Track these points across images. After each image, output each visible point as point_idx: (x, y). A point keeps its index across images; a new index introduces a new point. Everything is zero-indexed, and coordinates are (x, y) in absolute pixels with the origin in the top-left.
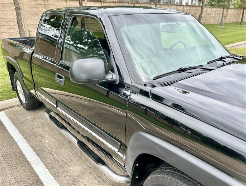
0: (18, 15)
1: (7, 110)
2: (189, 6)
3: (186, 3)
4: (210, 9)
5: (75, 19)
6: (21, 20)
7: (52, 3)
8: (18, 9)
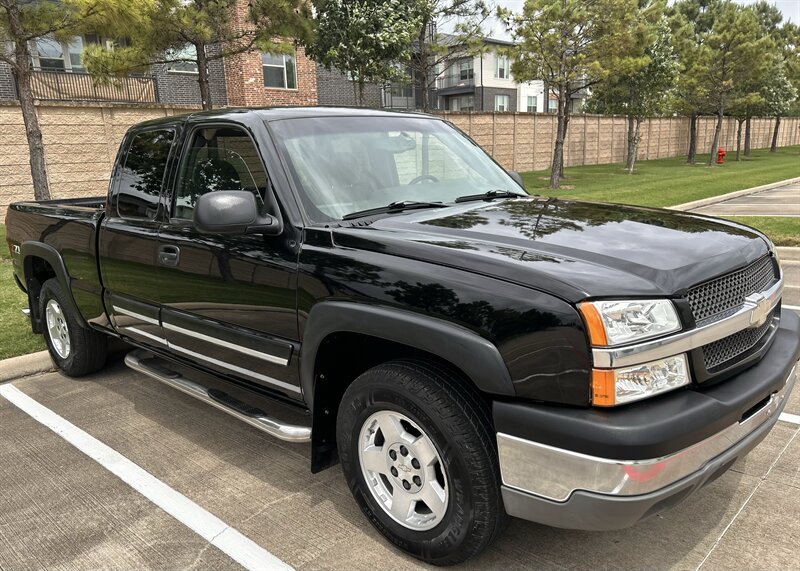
0: (36, 151)
1: (18, 381)
2: (531, 114)
3: (529, 108)
4: (596, 121)
5: (199, 134)
6: (43, 164)
8: (34, 135)
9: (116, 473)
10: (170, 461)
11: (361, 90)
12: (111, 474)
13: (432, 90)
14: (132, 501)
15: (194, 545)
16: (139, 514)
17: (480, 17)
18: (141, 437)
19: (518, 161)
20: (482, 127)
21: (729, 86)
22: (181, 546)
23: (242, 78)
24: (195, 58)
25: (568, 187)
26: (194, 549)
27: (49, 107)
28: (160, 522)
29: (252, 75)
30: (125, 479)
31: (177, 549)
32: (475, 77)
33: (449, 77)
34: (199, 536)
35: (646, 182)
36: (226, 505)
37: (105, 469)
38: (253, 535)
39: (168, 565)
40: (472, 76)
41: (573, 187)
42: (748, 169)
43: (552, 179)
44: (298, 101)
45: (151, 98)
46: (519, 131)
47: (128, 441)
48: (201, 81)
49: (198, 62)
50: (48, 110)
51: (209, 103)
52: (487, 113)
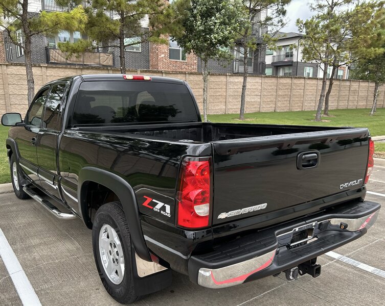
0: (31, 89)
8: (31, 81)
13: (263, 63)
18: (17, 227)
19: (306, 104)
20: (284, 85)
23: (157, 54)
24: (119, 45)
25: (326, 121)
27: (52, 67)
29: (163, 53)
32: (294, 56)
33: (279, 56)
35: (376, 121)
36: (29, 260)
38: (30, 275)
40: (292, 56)
41: (329, 121)
43: (317, 116)
44: (186, 67)
45: (111, 63)
46: (307, 87)
47: (11, 228)
48: (120, 57)
49: (120, 47)
50: (51, 69)
51: (124, 68)
52: (288, 77)
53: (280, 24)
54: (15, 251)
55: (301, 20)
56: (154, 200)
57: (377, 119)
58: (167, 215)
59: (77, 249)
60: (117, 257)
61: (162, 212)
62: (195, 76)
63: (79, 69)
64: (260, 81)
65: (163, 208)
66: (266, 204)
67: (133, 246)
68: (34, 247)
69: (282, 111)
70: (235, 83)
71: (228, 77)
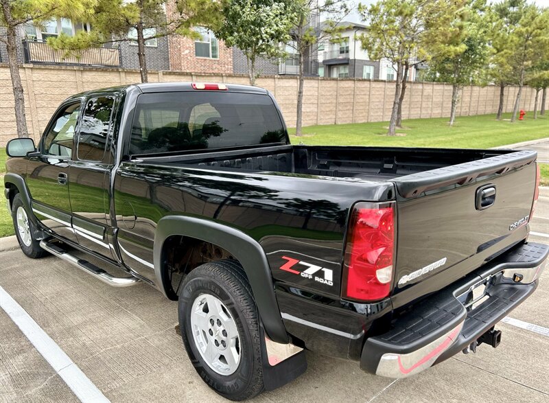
0: (19, 100)
2: (382, 81)
6: (23, 110)
7: (90, 79)
8: (18, 90)
9: (17, 323)
10: (55, 317)
11: (253, 62)
12: (14, 323)
13: (316, 62)
14: (20, 342)
15: (46, 374)
16: (21, 351)
17: (343, 14)
18: (42, 300)
19: (372, 114)
20: (346, 89)
21: (527, 66)
22: (38, 374)
23: (180, 50)
24: (137, 38)
25: (402, 135)
26: (45, 376)
27: (40, 69)
28: (31, 356)
29: (187, 49)
30: (20, 328)
31: (35, 376)
32: (350, 52)
33: (332, 52)
34: (52, 368)
35: (459, 133)
36: (77, 348)
37: (12, 320)
38: (86, 370)
39: (25, 385)
40: (347, 52)
41: (405, 135)
42: (539, 125)
43: (390, 128)
44: (219, 67)
45: (117, 63)
46: (373, 92)
47: (33, 302)
48: (139, 54)
49: (138, 41)
50: (38, 71)
51: (145, 69)
52: (350, 80)
53: (344, 10)
54: (52, 336)
55: (362, 5)
56: (301, 263)
57: (459, 131)
58: (326, 282)
59: (141, 327)
60: (224, 338)
61: (317, 279)
62: (235, 79)
63: (79, 70)
64: (316, 85)
65: (320, 274)
66: (445, 258)
67: (261, 325)
68: (77, 327)
69: (344, 123)
70: (285, 88)
71: (277, 80)
